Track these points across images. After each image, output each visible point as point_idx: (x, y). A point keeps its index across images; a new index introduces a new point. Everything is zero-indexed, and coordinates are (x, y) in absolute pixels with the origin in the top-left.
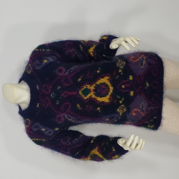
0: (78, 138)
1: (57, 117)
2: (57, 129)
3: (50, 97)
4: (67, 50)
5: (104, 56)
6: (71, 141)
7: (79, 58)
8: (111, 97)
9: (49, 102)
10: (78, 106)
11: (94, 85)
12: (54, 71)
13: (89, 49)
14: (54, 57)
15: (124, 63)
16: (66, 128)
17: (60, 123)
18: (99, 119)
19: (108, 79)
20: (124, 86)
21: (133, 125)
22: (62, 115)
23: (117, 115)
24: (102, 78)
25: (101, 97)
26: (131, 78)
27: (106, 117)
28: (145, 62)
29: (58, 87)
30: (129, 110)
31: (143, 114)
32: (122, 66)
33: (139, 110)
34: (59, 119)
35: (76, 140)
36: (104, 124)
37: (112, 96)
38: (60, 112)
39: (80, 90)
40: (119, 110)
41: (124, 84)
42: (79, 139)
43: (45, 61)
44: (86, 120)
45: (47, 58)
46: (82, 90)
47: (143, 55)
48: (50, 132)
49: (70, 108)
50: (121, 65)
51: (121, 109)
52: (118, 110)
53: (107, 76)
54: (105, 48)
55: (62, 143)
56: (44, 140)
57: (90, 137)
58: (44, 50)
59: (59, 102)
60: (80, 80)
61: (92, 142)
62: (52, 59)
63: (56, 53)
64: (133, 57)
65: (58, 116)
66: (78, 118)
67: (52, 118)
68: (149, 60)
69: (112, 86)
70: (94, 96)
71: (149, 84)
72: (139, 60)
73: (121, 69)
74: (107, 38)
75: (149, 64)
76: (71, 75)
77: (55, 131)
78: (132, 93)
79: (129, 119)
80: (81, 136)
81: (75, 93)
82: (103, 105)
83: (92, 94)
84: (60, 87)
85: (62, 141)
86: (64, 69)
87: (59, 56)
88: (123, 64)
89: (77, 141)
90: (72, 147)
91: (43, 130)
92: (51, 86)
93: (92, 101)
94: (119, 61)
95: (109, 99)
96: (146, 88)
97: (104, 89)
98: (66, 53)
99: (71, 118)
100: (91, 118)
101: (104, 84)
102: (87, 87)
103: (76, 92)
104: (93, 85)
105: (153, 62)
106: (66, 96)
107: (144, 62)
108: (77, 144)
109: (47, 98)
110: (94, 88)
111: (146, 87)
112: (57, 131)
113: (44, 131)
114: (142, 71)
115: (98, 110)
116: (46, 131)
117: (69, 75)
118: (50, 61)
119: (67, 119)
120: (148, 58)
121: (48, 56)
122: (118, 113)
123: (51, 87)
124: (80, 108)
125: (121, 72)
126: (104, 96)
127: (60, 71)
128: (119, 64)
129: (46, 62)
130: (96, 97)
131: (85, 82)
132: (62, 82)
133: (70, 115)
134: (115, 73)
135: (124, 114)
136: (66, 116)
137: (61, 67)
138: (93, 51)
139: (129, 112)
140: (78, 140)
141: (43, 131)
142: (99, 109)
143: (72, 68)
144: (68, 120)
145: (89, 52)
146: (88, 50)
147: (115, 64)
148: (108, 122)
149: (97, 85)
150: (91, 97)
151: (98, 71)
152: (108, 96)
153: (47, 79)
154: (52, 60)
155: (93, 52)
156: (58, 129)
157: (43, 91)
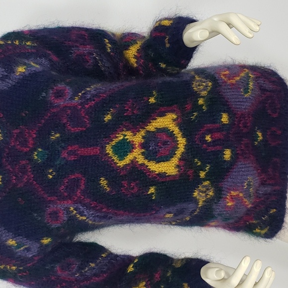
0: (98, 261)
1: (49, 210)
2: (46, 241)
3: (31, 160)
4: (76, 46)
5: (163, 66)
6: (81, 268)
7: (103, 69)
8: (182, 163)
9: (30, 173)
10: (103, 182)
11: (143, 133)
12: (44, 95)
13: (127, 49)
14: (43, 60)
15: (210, 84)
16: (68, 238)
17: (55, 225)
18: (151, 215)
19: (174, 120)
20: (209, 136)
21: (224, 227)
22: (61, 206)
23: (191, 206)
24: (161, 116)
25: (158, 162)
26: (225, 118)
27: (167, 210)
28: (253, 85)
29: (52, 135)
30: (219, 194)
31: (248, 203)
32: (204, 90)
33: (241, 195)
34: (55, 215)
35: (93, 265)
36: (160, 226)
37: (183, 160)
38: (56, 198)
39: (108, 143)
40: (198, 194)
41: (210, 132)
42: (100, 262)
43: (21, 69)
44: (120, 218)
45: (26, 61)
46: (113, 143)
47: (247, 71)
48: (28, 250)
49: (83, 187)
50: (202, 88)
51: (202, 192)
52: (196, 194)
53: (172, 111)
54: (168, 45)
55: (59, 273)
56: (14, 268)
57: (124, 256)
58: (17, 43)
59: (54, 173)
60: (108, 118)
61: (131, 269)
62: (40, 64)
63: (50, 52)
64: (227, 72)
65: (52, 208)
66: (103, 214)
67: (36, 215)
68: (261, 81)
69: (184, 136)
70: (141, 160)
71: (263, 135)
72: (241, 79)
73: (202, 97)
74: (171, 22)
75: (263, 90)
76: (86, 106)
77: (42, 245)
78: (227, 154)
79: (218, 214)
80: (103, 255)
81: (97, 150)
82: (163, 182)
83: (137, 155)
84: (58, 135)
85: (58, 268)
86: (69, 91)
87: (54, 58)
88: (207, 86)
89: (94, 269)
90: (82, 284)
91: (11, 242)
92: (35, 132)
93: (137, 172)
94: (197, 78)
95: (178, 166)
96: (256, 143)
97: (165, 143)
98: (71, 53)
99: (86, 213)
100: (133, 214)
101: (165, 130)
102: (126, 136)
103: (99, 148)
104: (139, 131)
105: (268, 86)
106: (72, 158)
107: (251, 85)
108: (95, 275)
109: (24, 162)
110: (143, 141)
111: (256, 140)
112: (47, 246)
113: (12, 246)
114: (246, 104)
115: (149, 193)
116: (19, 247)
117: (81, 104)
118: (34, 69)
119: (75, 215)
120: (259, 77)
121: (27, 58)
122: (196, 201)
123: (35, 136)
124: (108, 189)
125: (202, 105)
126: (166, 158)
127: (59, 94)
128: (199, 85)
129: (24, 71)
130: (146, 162)
131: (122, 124)
132: (65, 121)
133: (84, 205)
134: (189, 106)
135: (209, 202)
136: (72, 209)
137: (61, 86)
138: (136, 54)
139: (221, 198)
140: (97, 265)
141: (10, 246)
142: (152, 190)
143: (88, 89)
144: (77, 219)
145: (127, 56)
146: (124, 52)
147: (188, 84)
148: (170, 223)
149: (148, 132)
150: (133, 162)
151: (152, 100)
152: (175, 161)
153: (24, 115)
154: (38, 66)
155: (135, 57)
156: (49, 240)
157: (13, 144)
